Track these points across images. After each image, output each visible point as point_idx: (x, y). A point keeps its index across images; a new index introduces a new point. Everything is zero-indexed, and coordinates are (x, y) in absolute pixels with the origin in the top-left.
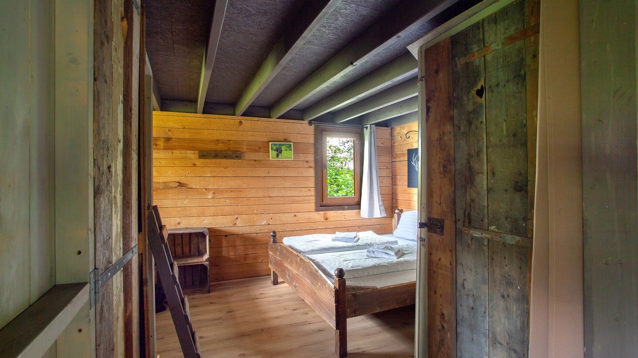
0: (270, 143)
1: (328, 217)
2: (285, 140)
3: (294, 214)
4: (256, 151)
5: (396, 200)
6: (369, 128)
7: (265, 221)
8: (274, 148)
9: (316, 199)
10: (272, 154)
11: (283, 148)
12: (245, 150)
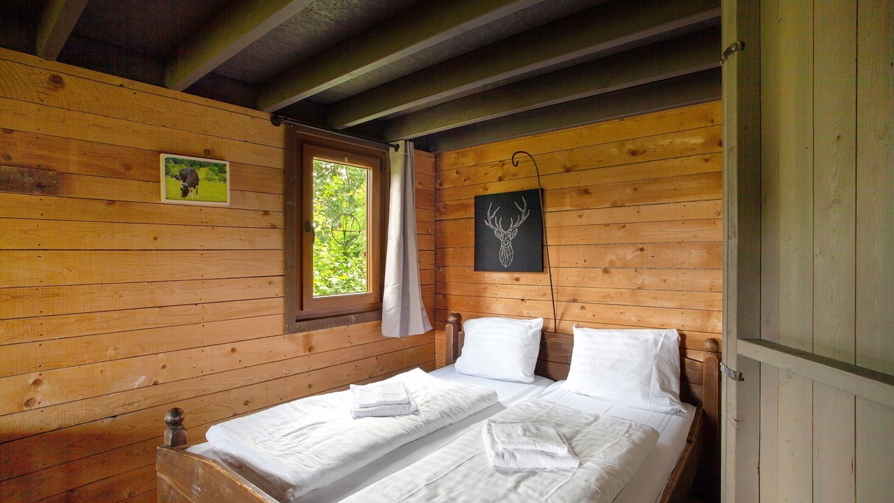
0: (163, 157)
1: (314, 344)
2: (207, 153)
3: (230, 346)
4: (115, 174)
5: (444, 295)
6: (401, 149)
7: (143, 378)
8: (176, 170)
9: (286, 303)
10: (169, 188)
11: (202, 173)
12: (73, 169)
